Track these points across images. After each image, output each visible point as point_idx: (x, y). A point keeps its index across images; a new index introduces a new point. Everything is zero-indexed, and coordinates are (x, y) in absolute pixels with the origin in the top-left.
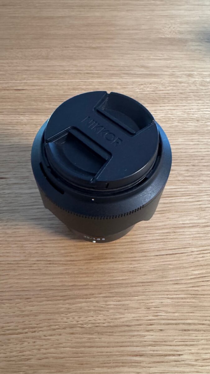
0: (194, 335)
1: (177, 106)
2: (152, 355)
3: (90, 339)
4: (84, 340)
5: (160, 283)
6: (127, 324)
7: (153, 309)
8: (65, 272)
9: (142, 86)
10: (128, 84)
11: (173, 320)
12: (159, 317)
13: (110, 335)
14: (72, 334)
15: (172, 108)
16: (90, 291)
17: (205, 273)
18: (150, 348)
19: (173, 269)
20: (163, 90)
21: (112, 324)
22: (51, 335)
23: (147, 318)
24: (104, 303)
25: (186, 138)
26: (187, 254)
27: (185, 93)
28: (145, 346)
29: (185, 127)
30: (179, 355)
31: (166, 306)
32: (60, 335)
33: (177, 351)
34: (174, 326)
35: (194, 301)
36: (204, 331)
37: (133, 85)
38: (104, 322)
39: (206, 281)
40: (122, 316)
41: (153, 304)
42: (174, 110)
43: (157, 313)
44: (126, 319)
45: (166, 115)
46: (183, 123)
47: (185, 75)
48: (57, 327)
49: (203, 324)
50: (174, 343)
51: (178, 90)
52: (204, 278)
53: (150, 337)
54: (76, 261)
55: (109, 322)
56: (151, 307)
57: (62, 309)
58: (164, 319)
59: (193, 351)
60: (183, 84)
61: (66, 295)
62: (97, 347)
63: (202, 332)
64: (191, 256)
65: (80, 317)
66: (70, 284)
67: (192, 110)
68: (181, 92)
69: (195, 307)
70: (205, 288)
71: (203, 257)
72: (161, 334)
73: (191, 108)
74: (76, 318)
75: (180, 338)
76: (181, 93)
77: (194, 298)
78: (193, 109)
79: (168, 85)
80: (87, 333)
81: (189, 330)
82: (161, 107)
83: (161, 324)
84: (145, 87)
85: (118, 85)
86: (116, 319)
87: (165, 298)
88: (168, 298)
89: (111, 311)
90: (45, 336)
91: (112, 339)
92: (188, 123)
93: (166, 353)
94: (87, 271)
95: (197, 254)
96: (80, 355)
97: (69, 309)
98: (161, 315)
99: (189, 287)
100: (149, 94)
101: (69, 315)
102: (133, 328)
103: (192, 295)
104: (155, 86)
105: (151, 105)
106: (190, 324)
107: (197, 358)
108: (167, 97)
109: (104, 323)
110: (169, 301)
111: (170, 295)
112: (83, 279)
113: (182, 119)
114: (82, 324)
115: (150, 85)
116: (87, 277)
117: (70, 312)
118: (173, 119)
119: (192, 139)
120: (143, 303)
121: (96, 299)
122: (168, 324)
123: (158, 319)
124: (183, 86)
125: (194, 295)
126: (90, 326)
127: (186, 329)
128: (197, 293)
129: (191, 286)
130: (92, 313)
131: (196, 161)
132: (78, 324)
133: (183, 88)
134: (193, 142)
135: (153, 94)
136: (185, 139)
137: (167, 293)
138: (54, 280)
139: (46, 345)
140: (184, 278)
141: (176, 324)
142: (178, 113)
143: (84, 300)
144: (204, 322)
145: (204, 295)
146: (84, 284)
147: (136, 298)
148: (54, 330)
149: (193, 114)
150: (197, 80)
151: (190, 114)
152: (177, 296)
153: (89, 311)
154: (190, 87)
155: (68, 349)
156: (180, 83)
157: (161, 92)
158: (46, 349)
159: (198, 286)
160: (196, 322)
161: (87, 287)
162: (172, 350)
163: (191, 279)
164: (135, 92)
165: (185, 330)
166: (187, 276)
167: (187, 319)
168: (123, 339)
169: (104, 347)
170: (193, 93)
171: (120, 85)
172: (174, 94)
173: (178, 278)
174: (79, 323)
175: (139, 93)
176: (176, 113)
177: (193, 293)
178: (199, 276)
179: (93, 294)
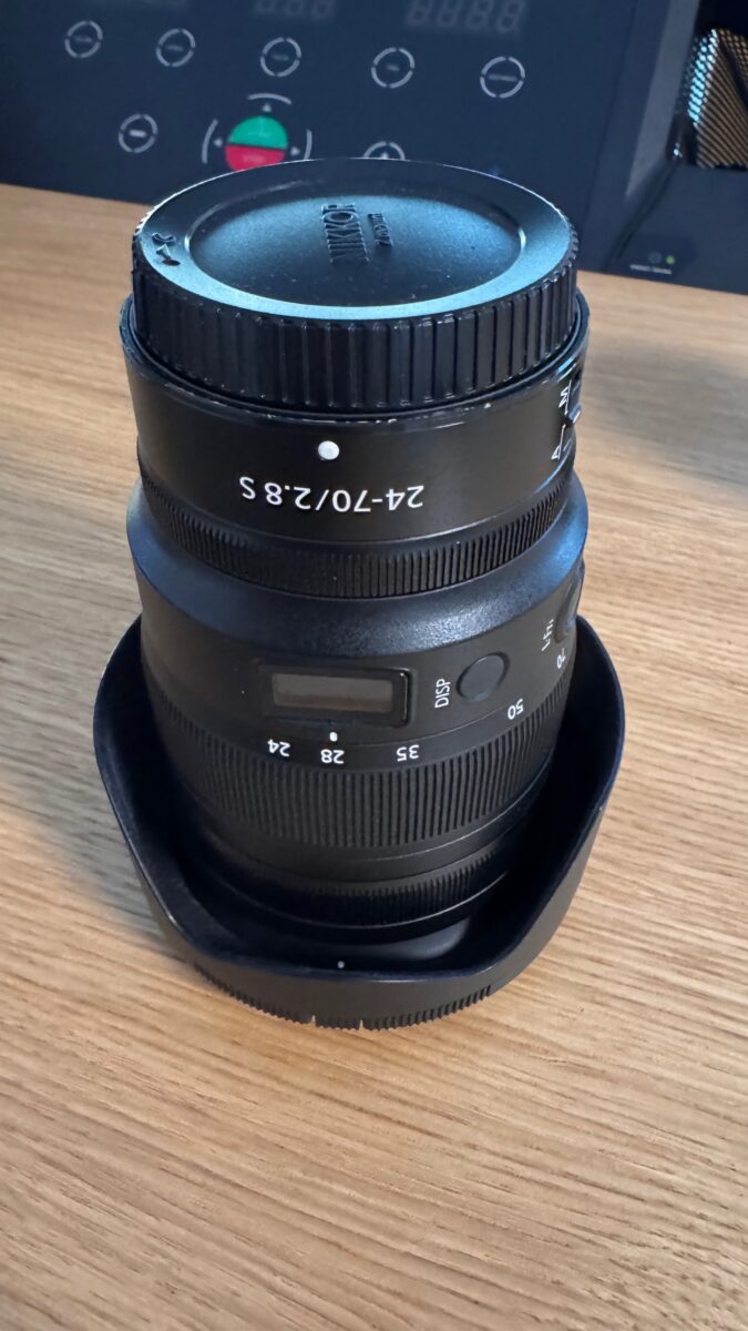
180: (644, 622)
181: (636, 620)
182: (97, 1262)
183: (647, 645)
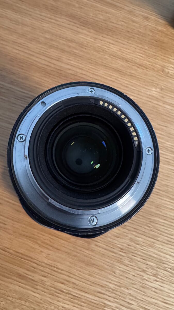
47: (143, 16)
60: (135, 24)
76: (128, 32)
79: (121, 19)
82: (102, 37)
113: (114, 55)
142: (114, 48)
150: (150, 24)
154: (140, 29)
156: (133, 21)
157: (111, 24)
176: (112, 48)
180: (110, 43)
181: (108, 42)
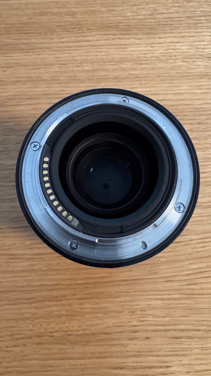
0: (187, 343)
1: (182, 37)
2: (135, 368)
3: (60, 349)
4: (53, 351)
5: (149, 281)
6: (107, 331)
7: (138, 312)
8: (31, 268)
9: (136, 7)
10: (117, 4)
11: (161, 325)
12: (145, 323)
13: (85, 345)
14: (40, 344)
15: (175, 40)
16: (62, 292)
17: (205, 268)
18: (133, 359)
19: (166, 262)
20: (163, 13)
21: (88, 332)
22: (14, 346)
23: (130, 324)
24: (79, 307)
25: (192, 84)
26: (184, 243)
27: (194, 17)
28: (127, 357)
29: (191, 69)
30: (168, 367)
31: (155, 308)
32: (25, 345)
33: (166, 362)
34: (164, 333)
35: (189, 302)
36: (199, 338)
37: (122, 6)
38: (79, 329)
39: (206, 277)
40: (100, 322)
41: (139, 307)
42: (178, 43)
43: (143, 317)
44: (105, 325)
45: (166, 50)
46: (189, 62)
48: (21, 336)
49: (198, 330)
50: (162, 353)
51: (185, 12)
52: (203, 273)
53: (133, 346)
54: (45, 254)
55: (84, 330)
56: (137, 311)
57: (27, 315)
58: (151, 325)
59: (184, 362)
61: (31, 297)
62: (69, 359)
63: (197, 340)
64: (189, 246)
65: (49, 323)
66: (37, 284)
67: (202, 43)
68: (189, 15)
69: (190, 309)
70: (205, 286)
71: (204, 247)
72: (146, 342)
73: (200, 40)
74: (44, 325)
75: (169, 346)
77: (189, 298)
78: (203, 41)
80: (57, 343)
81: (181, 338)
83: (147, 331)
84: (139, 9)
85: (103, 6)
86: (93, 326)
87: (154, 299)
88: (158, 299)
89: (88, 316)
90: (7, 347)
91: (87, 349)
92: (195, 61)
93: (152, 364)
94: (58, 267)
95: (197, 244)
96: (49, 369)
97: (35, 314)
98: (148, 321)
99: (184, 285)
100: (145, 19)
101: (36, 321)
102: (112, 336)
103: (187, 295)
104: (154, 7)
105: (147, 36)
106: (183, 330)
107: (188, 370)
108: (169, 23)
109: (78, 331)
110: (159, 303)
111: (160, 295)
112: (53, 277)
114: (51, 333)
115: (147, 6)
116: (59, 274)
117: (37, 318)
118: (175, 56)
119: (200, 86)
120: (127, 305)
121: (70, 302)
122: (156, 331)
123: (144, 325)
124: (192, 7)
125: (189, 294)
126: (61, 334)
127: (177, 336)
128: (192, 292)
129: (187, 283)
130: (64, 318)
131: (204, 117)
132: (47, 333)
133: (192, 9)
134: (200, 89)
135: (149, 19)
136: (190, 86)
137: (157, 293)
138: (17, 279)
139: (8, 357)
140: (179, 274)
141: (166, 331)
143: (54, 303)
144: (200, 328)
145: (202, 295)
146: (55, 283)
147: (118, 299)
148: (18, 339)
149: (203, 49)
151: (199, 48)
152: (169, 297)
153: (61, 316)
155: (34, 362)
158: (9, 362)
159: (194, 284)
160: (190, 327)
161: (58, 287)
162: (159, 362)
163: (187, 275)
164: (126, 17)
165: (176, 338)
166: (183, 271)
167: (179, 325)
168: (101, 349)
169: (78, 359)
170: (204, 16)
171: (106, 7)
172: (180, 19)
173: (171, 275)
174: (48, 331)
175: (131, 17)
177: (189, 292)
178: (198, 271)
179: (65, 296)
182: (110, 316)
183: (177, 52)
